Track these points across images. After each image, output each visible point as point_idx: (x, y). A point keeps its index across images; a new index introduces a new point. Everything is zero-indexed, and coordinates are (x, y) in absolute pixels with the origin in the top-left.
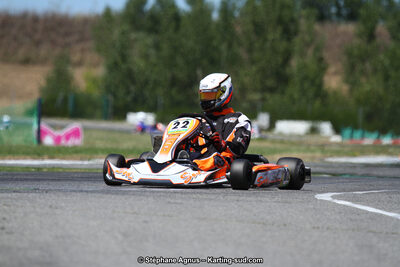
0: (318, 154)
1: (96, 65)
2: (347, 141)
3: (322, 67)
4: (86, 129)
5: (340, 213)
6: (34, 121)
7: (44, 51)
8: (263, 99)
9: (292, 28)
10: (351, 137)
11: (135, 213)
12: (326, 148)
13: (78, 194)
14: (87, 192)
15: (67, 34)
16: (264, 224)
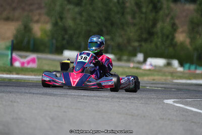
0: (169, 78)
1: (46, 23)
2: (187, 71)
4: (39, 58)
5: (177, 111)
6: (9, 53)
8: (141, 46)
10: (189, 68)
11: (59, 107)
12: (174, 74)
14: (34, 93)
15: (31, 5)
16: (133, 115)
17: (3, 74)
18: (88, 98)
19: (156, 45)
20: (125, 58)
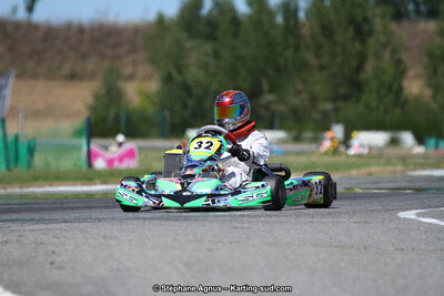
0: (399, 168)
1: (148, 78)
2: (432, 151)
3: (400, 70)
4: (141, 149)
5: (426, 232)
6: (84, 142)
7: (91, 64)
8: (337, 110)
9: (366, 28)
10: (437, 147)
11: (198, 241)
12: (408, 160)
13: (134, 222)
14: (144, 219)
16: (341, 247)
17: (75, 185)
18: (251, 220)
19: (367, 105)
20: (308, 134)
